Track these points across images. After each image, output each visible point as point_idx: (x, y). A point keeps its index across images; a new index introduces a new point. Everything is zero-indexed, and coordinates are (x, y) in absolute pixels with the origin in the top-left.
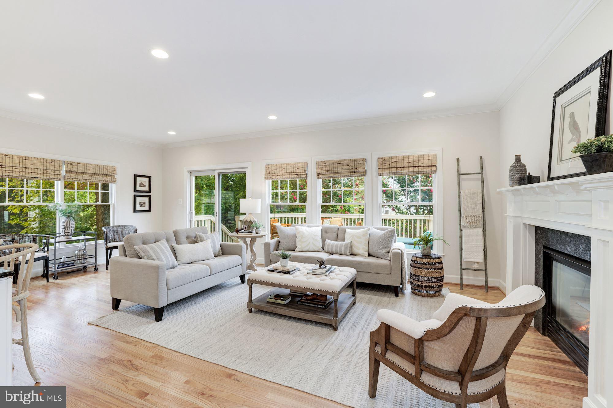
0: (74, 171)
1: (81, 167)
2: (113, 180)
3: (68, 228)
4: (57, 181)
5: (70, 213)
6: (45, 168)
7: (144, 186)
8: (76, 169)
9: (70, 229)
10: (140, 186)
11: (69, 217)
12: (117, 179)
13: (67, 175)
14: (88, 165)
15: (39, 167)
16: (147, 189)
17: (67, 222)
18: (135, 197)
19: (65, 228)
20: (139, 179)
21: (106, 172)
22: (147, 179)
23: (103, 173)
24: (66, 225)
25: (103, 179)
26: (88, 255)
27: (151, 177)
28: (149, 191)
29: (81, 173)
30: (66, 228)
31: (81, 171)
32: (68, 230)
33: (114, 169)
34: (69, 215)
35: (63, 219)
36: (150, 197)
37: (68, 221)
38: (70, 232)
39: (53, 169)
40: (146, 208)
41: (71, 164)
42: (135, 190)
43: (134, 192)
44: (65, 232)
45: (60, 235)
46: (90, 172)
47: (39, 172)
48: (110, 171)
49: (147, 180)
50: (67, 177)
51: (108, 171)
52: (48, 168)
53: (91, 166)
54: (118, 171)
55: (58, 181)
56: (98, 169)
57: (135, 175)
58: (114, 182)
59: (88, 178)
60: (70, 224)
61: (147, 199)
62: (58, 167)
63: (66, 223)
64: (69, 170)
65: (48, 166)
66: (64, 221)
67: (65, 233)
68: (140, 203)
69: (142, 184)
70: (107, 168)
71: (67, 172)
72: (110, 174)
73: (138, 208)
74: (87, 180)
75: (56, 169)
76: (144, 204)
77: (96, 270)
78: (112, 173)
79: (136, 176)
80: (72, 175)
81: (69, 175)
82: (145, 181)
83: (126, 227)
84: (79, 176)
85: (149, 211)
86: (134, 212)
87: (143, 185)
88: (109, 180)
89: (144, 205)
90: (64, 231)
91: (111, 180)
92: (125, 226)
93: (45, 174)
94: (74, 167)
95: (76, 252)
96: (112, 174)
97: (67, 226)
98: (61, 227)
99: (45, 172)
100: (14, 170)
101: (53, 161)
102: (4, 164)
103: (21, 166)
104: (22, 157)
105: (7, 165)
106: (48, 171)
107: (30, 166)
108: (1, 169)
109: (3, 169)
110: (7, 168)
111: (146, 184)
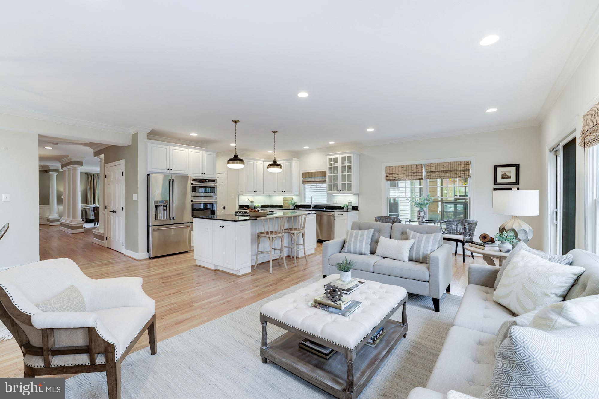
0: (431, 171)
1: (437, 166)
2: (466, 174)
6: (412, 172)
8: (433, 169)
10: (502, 178)
13: (427, 175)
14: (442, 164)
15: (409, 172)
16: (513, 180)
20: (501, 169)
21: (459, 168)
23: (455, 169)
25: (456, 175)
27: (519, 165)
28: (517, 183)
29: (438, 172)
31: (437, 170)
33: (467, 164)
39: (417, 171)
41: (429, 165)
42: (495, 183)
43: (494, 185)
46: (444, 170)
47: (409, 175)
48: (463, 166)
49: (513, 169)
51: (461, 166)
53: (445, 165)
56: (452, 166)
57: (494, 166)
58: (468, 176)
62: (421, 170)
64: (428, 170)
65: (414, 170)
69: (506, 175)
70: (460, 163)
71: (428, 172)
72: (463, 169)
75: (419, 171)
78: (466, 167)
79: (496, 167)
80: (431, 174)
82: (509, 172)
84: (435, 175)
87: (508, 176)
88: (461, 175)
91: (463, 175)
93: (412, 176)
94: (431, 167)
96: (465, 169)
99: (412, 174)
100: (396, 175)
101: (417, 166)
102: (392, 173)
103: (399, 172)
104: (400, 166)
105: (393, 173)
106: (414, 173)
107: (404, 172)
108: (390, 176)
109: (392, 175)
110: (394, 175)
111: (512, 174)
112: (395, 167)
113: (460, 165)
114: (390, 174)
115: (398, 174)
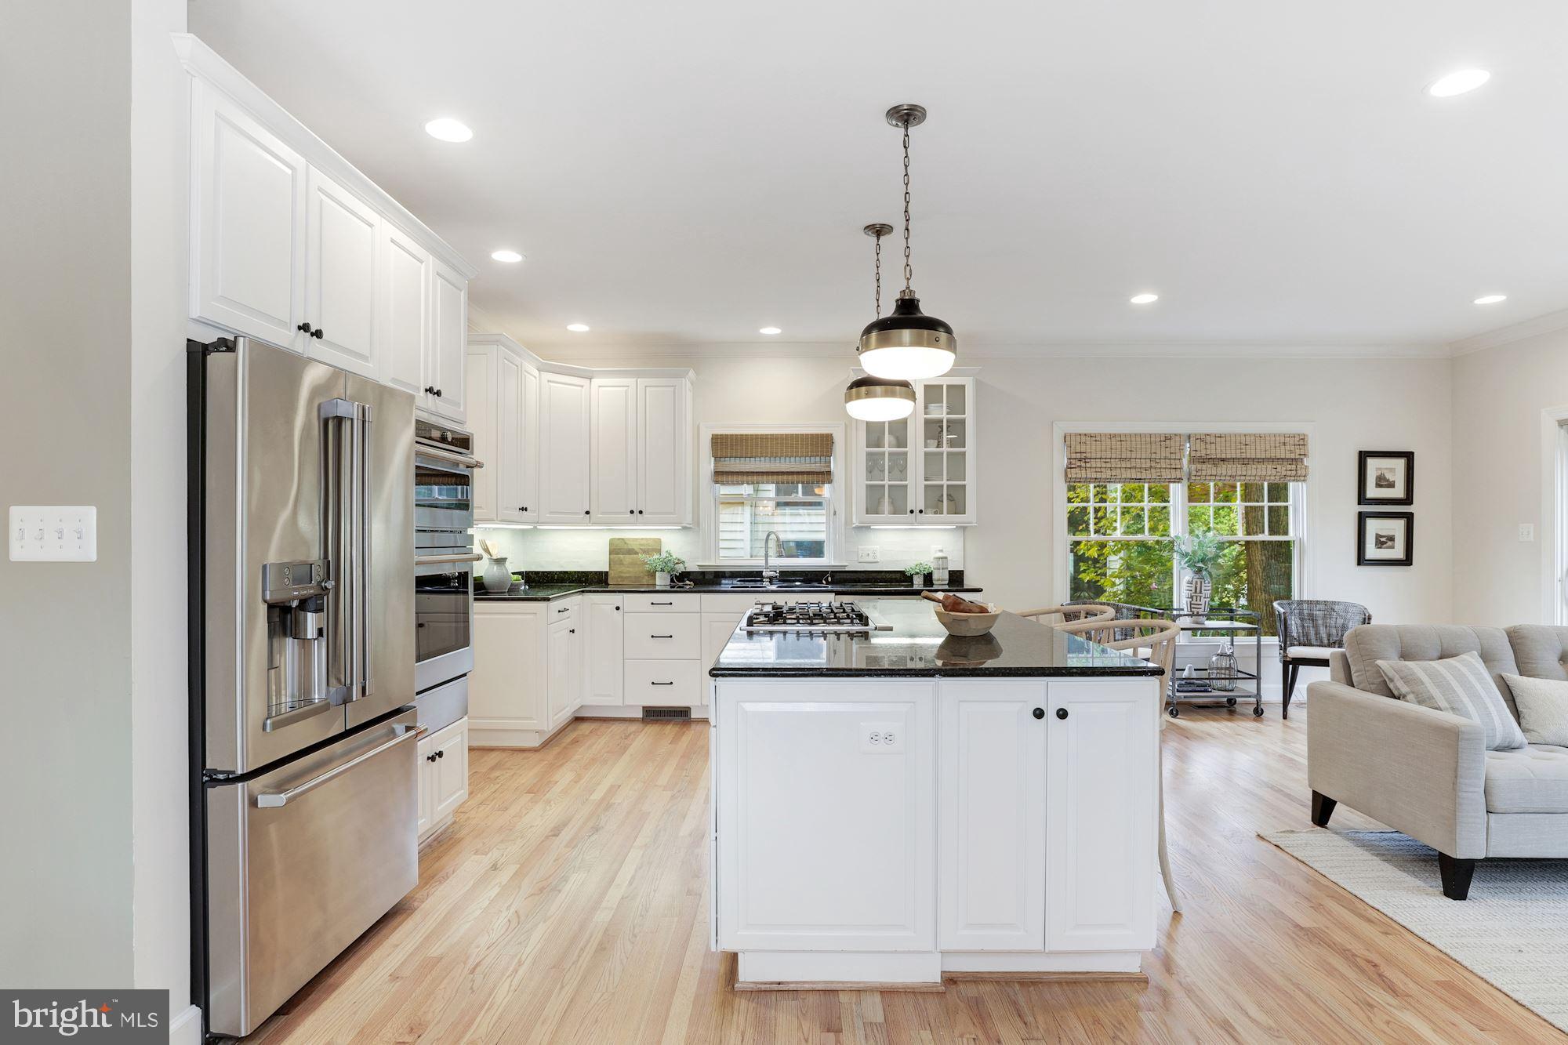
0: (1208, 457)
2: (1299, 472)
3: (1199, 598)
4: (1175, 484)
5: (1203, 561)
6: (1154, 456)
7: (1391, 485)
8: (1213, 452)
9: (1203, 600)
10: (1378, 485)
11: (1200, 570)
12: (1310, 470)
13: (1193, 467)
14: (1238, 438)
15: (1144, 456)
16: (1399, 492)
17: (1196, 582)
18: (1362, 518)
19: (1192, 597)
20: (1375, 463)
21: (1281, 453)
22: (1400, 464)
23: (1273, 455)
24: (1193, 591)
25: (1274, 471)
26: (1239, 671)
27: (1412, 453)
28: (1408, 500)
29: (1223, 460)
30: (1195, 598)
31: (1224, 456)
32: (1198, 602)
33: (1301, 442)
34: (1201, 565)
35: (1188, 575)
36: (1409, 518)
37: (1198, 580)
38: (1203, 607)
39: (1168, 455)
40: (1398, 552)
41: (1202, 439)
42: (1362, 499)
43: (1359, 504)
44: (1192, 606)
45: (1182, 612)
46: (1244, 456)
48: (1292, 448)
49: (1398, 463)
50: (1194, 473)
51: (1288, 448)
52: (1158, 456)
53: (1244, 440)
54: (1313, 447)
55: (1177, 484)
56: (1263, 445)
57: (1360, 452)
58: (1302, 478)
59: (1239, 473)
60: (1203, 588)
62: (1178, 451)
63: (1193, 586)
64: (1198, 454)
65: (1158, 451)
66: (1191, 579)
68: (1378, 536)
69: (1385, 479)
70: (1285, 440)
71: (1193, 460)
72: (1293, 456)
73: (1372, 552)
74: (1238, 478)
75: (1173, 456)
76: (1391, 539)
77: (1257, 712)
78: (1298, 452)
79: (1363, 456)
80: (1204, 466)
81: (1199, 466)
82: (1392, 470)
83: (1336, 608)
84: (1219, 469)
85: (1407, 561)
86: (1359, 564)
87: (1388, 480)
88: (1289, 473)
89: (1390, 543)
90: (1191, 604)
91: (1294, 473)
92: (1334, 603)
93: (1153, 470)
94: (1208, 446)
95: (1214, 658)
96: (1297, 457)
97: (1195, 594)
98: (1185, 594)
99: (1153, 465)
100: (1104, 465)
101: (1168, 438)
102: (1089, 455)
103: (1114, 456)
104: (1116, 436)
105: (1094, 456)
106: (1158, 461)
107: (1129, 455)
108: (1083, 465)
109: (1088, 465)
110: (1093, 463)
111: (1400, 479)
113: (1284, 444)
114: (1080, 460)
115: (1107, 460)
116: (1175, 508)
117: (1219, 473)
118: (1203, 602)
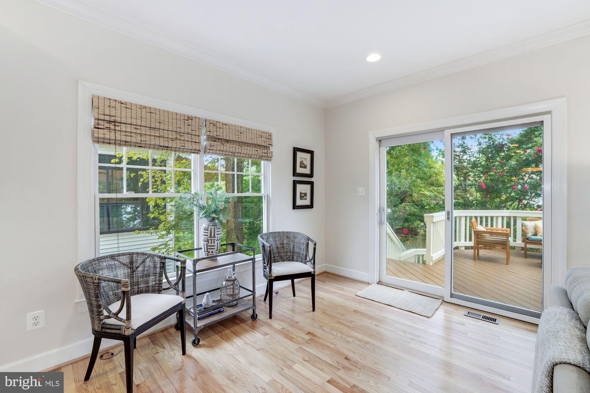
0: (218, 137)
1: (228, 130)
2: (268, 155)
3: (213, 241)
4: (195, 155)
5: (215, 212)
6: (178, 130)
7: (305, 167)
8: (221, 134)
9: (216, 242)
10: (301, 167)
11: (213, 219)
12: (274, 154)
13: (209, 143)
14: (237, 128)
15: (170, 128)
17: (211, 228)
18: (295, 183)
19: (208, 241)
20: (299, 154)
21: (260, 142)
23: (255, 143)
24: (209, 236)
26: (240, 286)
27: (313, 152)
28: (311, 175)
30: (210, 241)
31: (228, 138)
32: (213, 244)
33: (270, 138)
34: (214, 215)
36: (312, 184)
37: (213, 227)
38: (216, 247)
39: (190, 131)
41: (214, 124)
42: (295, 174)
43: (294, 176)
44: (208, 247)
47: (170, 137)
48: (265, 140)
49: (308, 156)
50: (208, 147)
51: (263, 139)
52: (182, 131)
53: (240, 131)
54: (275, 140)
55: (196, 155)
57: (294, 148)
58: (270, 159)
59: (237, 151)
60: (216, 233)
61: (308, 187)
62: (197, 129)
63: (209, 232)
64: (212, 134)
65: (182, 127)
66: (207, 227)
67: (207, 249)
68: (301, 193)
71: (208, 138)
72: (265, 145)
74: (236, 154)
75: (194, 133)
78: (268, 143)
79: (295, 151)
80: (215, 143)
81: (212, 143)
82: (306, 159)
84: (225, 147)
85: (311, 206)
86: (294, 209)
88: (264, 154)
90: (207, 246)
91: (266, 155)
93: (178, 141)
94: (218, 130)
95: (224, 283)
96: (268, 145)
97: (210, 238)
98: (202, 238)
99: (178, 137)
100: (134, 131)
101: (190, 118)
102: (118, 119)
103: (144, 124)
104: (145, 107)
105: (123, 120)
106: (182, 134)
107: (158, 125)
108: (112, 127)
109: (117, 128)
110: (123, 127)
111: (308, 163)
112: (128, 106)
113: (261, 136)
114: (110, 122)
115: (137, 127)
116: (195, 174)
117: (225, 149)
118: (216, 244)
